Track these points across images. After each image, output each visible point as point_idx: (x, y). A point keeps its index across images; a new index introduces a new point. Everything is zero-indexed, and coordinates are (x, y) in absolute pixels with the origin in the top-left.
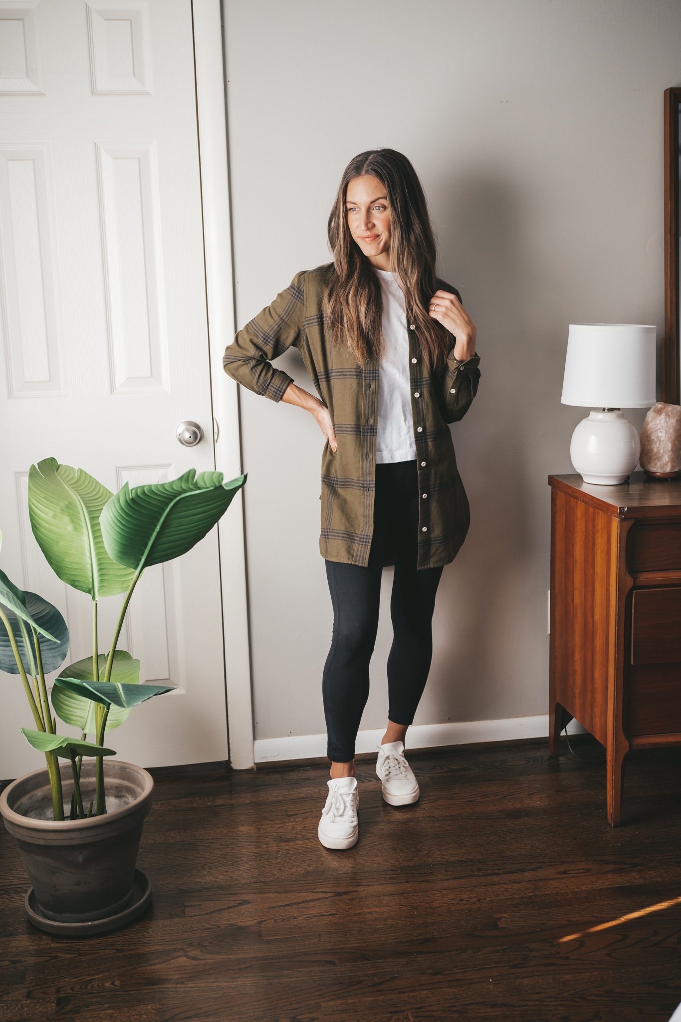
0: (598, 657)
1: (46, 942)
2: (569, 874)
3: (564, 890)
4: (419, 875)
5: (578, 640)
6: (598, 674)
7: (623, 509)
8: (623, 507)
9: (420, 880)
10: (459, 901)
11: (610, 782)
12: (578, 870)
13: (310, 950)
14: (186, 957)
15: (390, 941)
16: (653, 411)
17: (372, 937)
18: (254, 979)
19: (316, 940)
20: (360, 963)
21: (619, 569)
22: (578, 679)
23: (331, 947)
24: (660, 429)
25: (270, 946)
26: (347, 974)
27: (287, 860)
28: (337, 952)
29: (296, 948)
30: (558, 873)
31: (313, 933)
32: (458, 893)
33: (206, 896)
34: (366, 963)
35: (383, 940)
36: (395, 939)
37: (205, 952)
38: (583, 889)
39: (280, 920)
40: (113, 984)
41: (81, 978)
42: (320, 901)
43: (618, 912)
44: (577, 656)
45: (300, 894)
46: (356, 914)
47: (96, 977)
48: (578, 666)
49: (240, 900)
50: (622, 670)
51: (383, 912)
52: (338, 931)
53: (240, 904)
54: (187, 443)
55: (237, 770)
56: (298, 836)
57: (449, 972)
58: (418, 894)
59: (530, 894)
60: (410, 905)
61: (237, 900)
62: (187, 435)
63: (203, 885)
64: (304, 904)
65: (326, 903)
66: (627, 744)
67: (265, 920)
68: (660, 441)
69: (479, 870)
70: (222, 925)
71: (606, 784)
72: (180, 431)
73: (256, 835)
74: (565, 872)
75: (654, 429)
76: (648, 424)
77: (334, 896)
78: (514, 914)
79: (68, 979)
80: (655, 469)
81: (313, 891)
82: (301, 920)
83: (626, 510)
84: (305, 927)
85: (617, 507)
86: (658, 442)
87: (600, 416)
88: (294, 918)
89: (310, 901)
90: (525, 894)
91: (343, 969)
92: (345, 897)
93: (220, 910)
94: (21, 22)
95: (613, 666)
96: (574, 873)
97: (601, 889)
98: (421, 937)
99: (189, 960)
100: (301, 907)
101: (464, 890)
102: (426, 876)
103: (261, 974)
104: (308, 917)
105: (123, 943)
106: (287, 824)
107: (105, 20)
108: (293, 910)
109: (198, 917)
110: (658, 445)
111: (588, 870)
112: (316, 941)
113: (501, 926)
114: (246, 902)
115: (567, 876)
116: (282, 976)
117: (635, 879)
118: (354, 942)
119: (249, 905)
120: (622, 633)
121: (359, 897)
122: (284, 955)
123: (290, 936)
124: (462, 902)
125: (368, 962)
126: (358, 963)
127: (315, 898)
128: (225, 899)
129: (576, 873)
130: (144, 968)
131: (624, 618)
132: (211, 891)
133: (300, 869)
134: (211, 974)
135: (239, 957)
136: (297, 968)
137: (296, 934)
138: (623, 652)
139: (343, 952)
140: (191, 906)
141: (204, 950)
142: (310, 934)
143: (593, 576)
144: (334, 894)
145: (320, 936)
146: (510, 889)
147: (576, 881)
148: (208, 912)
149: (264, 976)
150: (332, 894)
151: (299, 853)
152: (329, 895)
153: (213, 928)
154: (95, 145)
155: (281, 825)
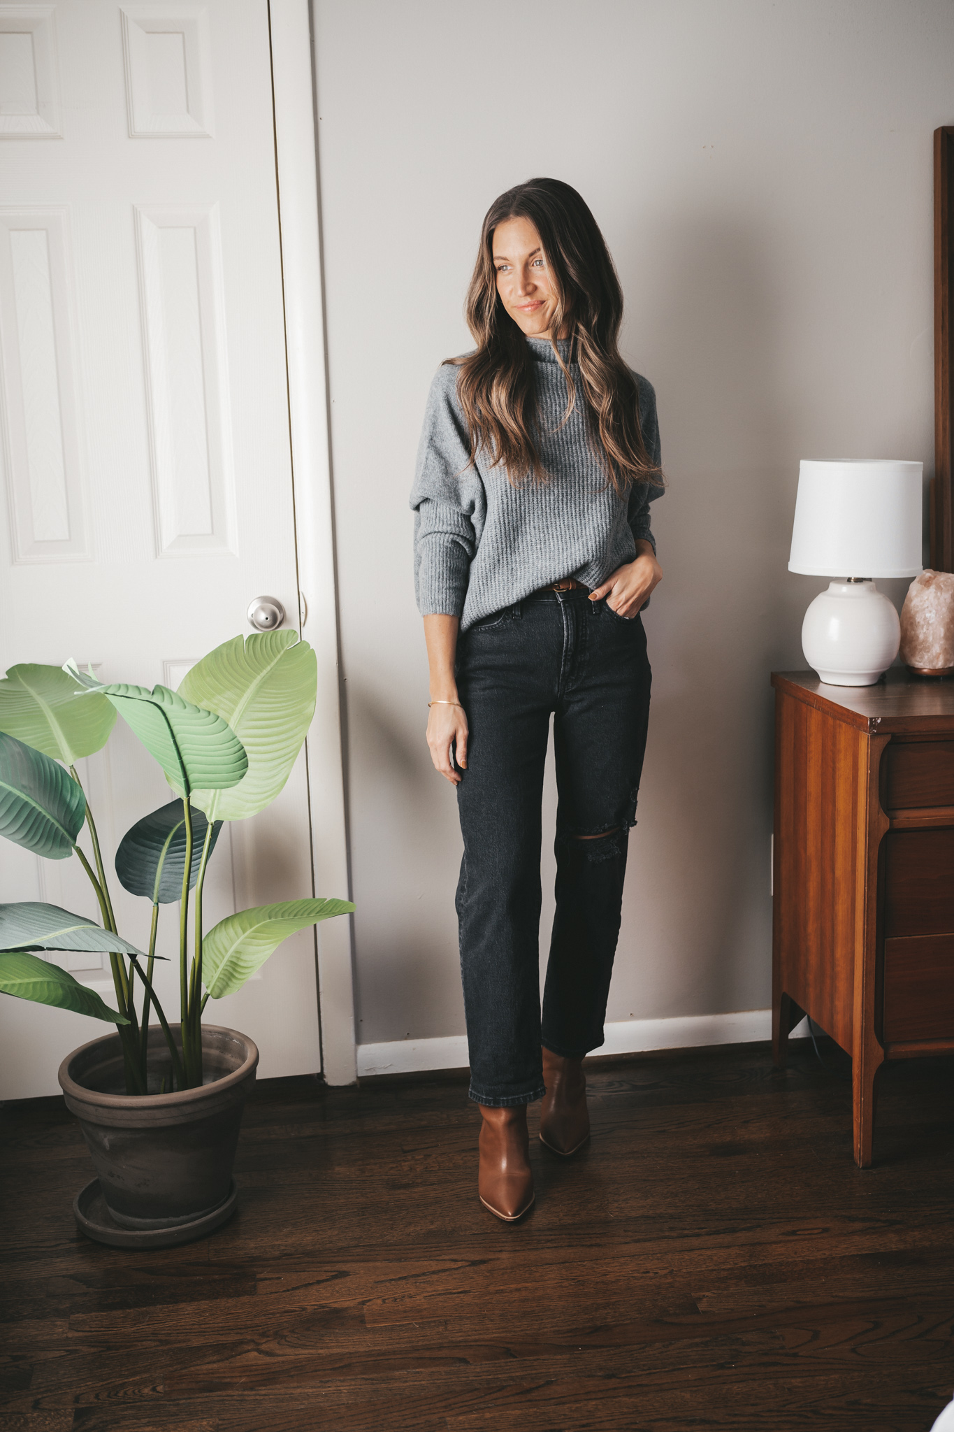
0: (841, 929)
1: (61, 1330)
2: (799, 1235)
3: (792, 1257)
4: (587, 1236)
5: (812, 904)
6: (840, 952)
7: (876, 721)
8: (875, 718)
9: (588, 1243)
10: (644, 1273)
11: (857, 1105)
12: (812, 1229)
13: (432, 1342)
14: (258, 1352)
15: (545, 1330)
16: (918, 582)
17: (519, 1324)
18: (353, 1383)
19: (441, 1329)
20: (503, 1360)
21: (869, 805)
22: (813, 959)
23: (460, 1339)
24: (928, 607)
25: (376, 1336)
26: (483, 1377)
27: (401, 1215)
28: (471, 1346)
29: (413, 1339)
30: (783, 1234)
31: (436, 1319)
32: (642, 1262)
33: (287, 1265)
34: (510, 1362)
35: (534, 1329)
36: (553, 1327)
37: (284, 1345)
38: (819, 1257)
39: (391, 1299)
40: (154, 1389)
41: (109, 1381)
42: (448, 1273)
43: (867, 1289)
44: (812, 927)
45: (420, 1263)
46: (497, 1292)
47: (131, 1380)
48: (813, 942)
49: (334, 1271)
50: (874, 947)
51: (536, 1289)
52: (472, 1315)
53: (334, 1277)
54: (262, 626)
55: (331, 1087)
56: (417, 1181)
57: (628, 1375)
58: (586, 1263)
59: (743, 1264)
60: (573, 1279)
61: (331, 1272)
62: (262, 617)
63: (283, 1250)
64: (425, 1278)
65: (455, 1276)
66: (881, 1052)
67: (370, 1300)
68: (928, 624)
69: (671, 1229)
70: (308, 1307)
71: (852, 1107)
72: (252, 610)
73: (359, 1179)
74: (794, 1233)
75: (920, 607)
76: (911, 601)
77: (467, 1266)
78: (720, 1292)
79: (90, 1383)
80: (921, 664)
81: (438, 1258)
82: (420, 1300)
83: (879, 721)
84: (425, 1309)
85: (867, 718)
86: (925, 626)
87: (844, 589)
88: (411, 1297)
89: (434, 1273)
90: (736, 1264)
91: (478, 1370)
92: (483, 1267)
93: (307, 1285)
94: (28, 36)
95: (861, 942)
96: (805, 1235)
97: (844, 1257)
98: (589, 1324)
99: (262, 1356)
100: (419, 1281)
101: (651, 1258)
102: (597, 1237)
103: (364, 1376)
104: (430, 1296)
105: (169, 1332)
106: (403, 1164)
107: (147, 33)
108: (408, 1286)
109: (276, 1295)
110: (925, 630)
111: (826, 1230)
113: (702, 1309)
114: (344, 1274)
115: (796, 1237)
116: (393, 1379)
117: (892, 1242)
118: (494, 1331)
119: (348, 1279)
120: (874, 895)
121: (502, 1267)
122: (396, 1349)
123: (404, 1323)
124: (648, 1275)
125: (515, 1359)
126: (499, 1361)
127: (440, 1268)
128: (313, 1269)
129: (808, 1234)
130: (198, 1368)
131: (876, 874)
132: (294, 1258)
133: (419, 1228)
134: (292, 1376)
135: (332, 1352)
136: (414, 1368)
137: (413, 1320)
138: (875, 921)
139: (479, 1345)
140: (266, 1279)
141: (283, 1341)
142: (432, 1320)
143: (834, 815)
144: (467, 1263)
145: (446, 1323)
146: (716, 1256)
147: (809, 1245)
148: (290, 1288)
149: (366, 1379)
150: (464, 1263)
151: (418, 1205)
152: (460, 1264)
153: (295, 1311)
154: (134, 209)
155: (395, 1165)
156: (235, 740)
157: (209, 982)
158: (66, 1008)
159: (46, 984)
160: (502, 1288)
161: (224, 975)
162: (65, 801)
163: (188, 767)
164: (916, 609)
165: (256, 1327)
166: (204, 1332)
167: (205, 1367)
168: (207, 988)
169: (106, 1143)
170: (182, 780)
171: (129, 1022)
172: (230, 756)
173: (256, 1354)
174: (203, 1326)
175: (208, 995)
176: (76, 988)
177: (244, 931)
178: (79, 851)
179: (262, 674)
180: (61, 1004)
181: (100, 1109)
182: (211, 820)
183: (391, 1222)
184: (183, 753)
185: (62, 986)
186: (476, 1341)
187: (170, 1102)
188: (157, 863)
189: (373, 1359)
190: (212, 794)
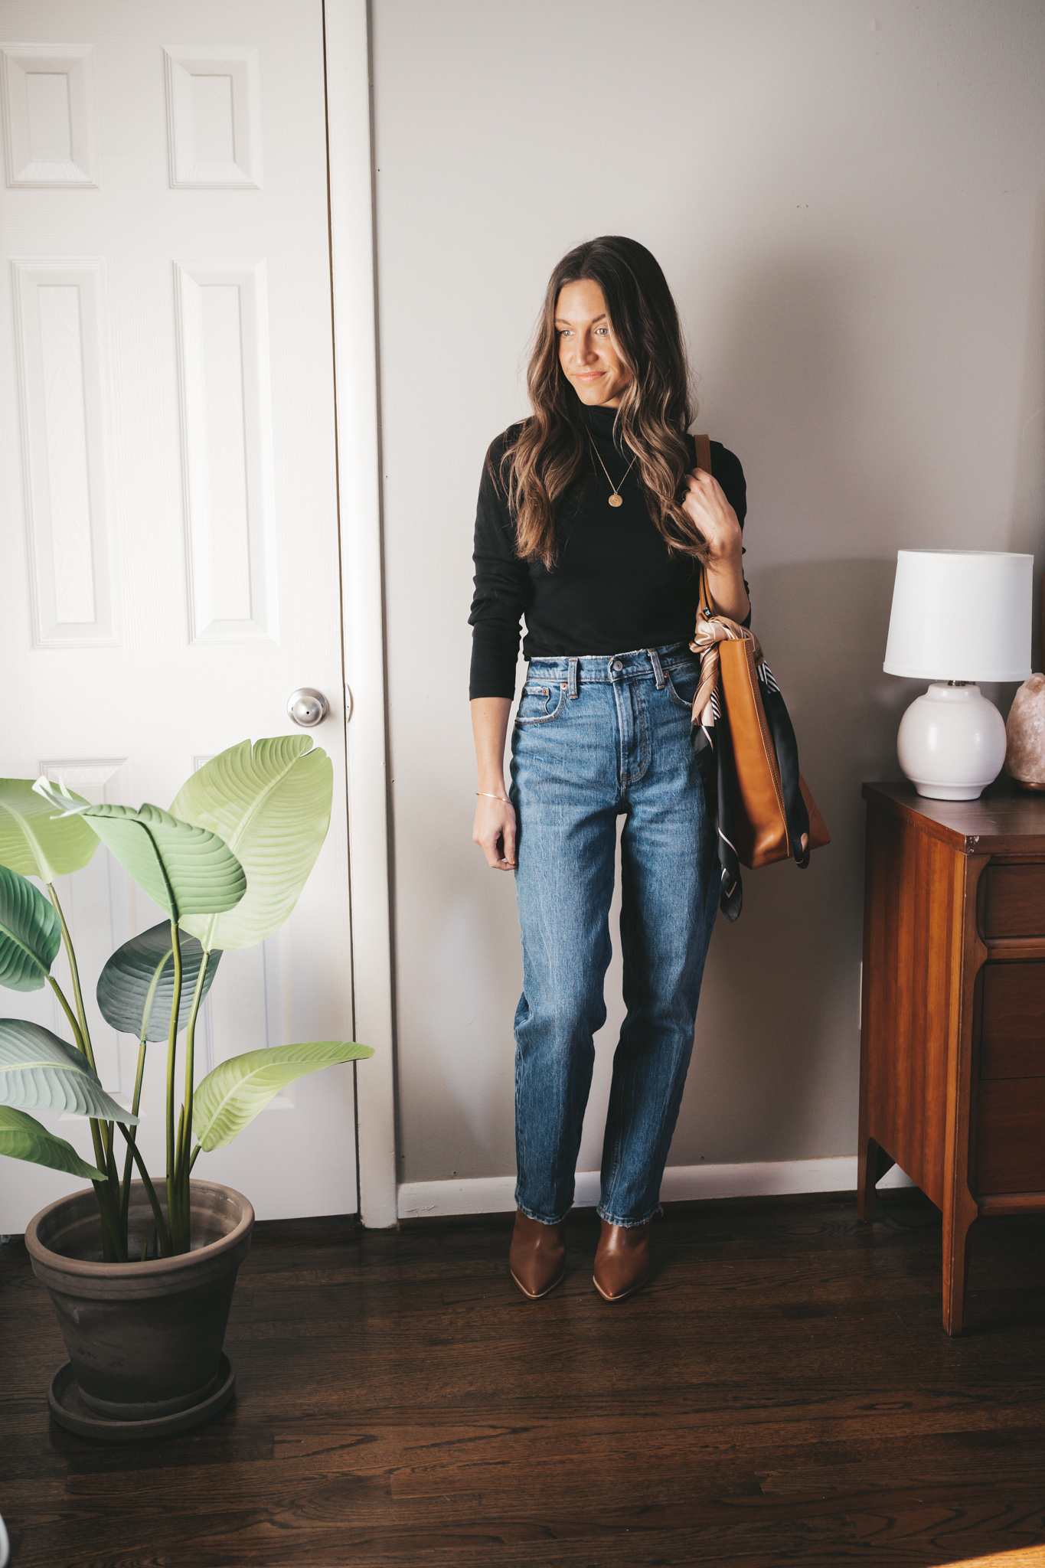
0: (932, 1069)
1: (56, 1492)
2: (878, 1409)
3: (869, 1434)
4: (642, 1404)
5: (902, 1041)
6: (931, 1095)
7: (973, 840)
8: (973, 836)
9: (643, 1412)
10: (703, 1447)
11: (947, 1265)
12: (893, 1403)
13: (464, 1518)
14: (271, 1523)
15: (590, 1508)
16: (1026, 687)
17: (561, 1500)
18: (374, 1561)
19: (475, 1503)
20: (541, 1541)
21: (965, 932)
22: (903, 1102)
23: (496, 1515)
24: (1036, 715)
25: (404, 1509)
26: (518, 1559)
27: (437, 1374)
28: (506, 1523)
29: (444, 1514)
30: (860, 1408)
31: (469, 1492)
32: (700, 1435)
33: (308, 1426)
34: (549, 1543)
35: (578, 1507)
36: (598, 1505)
37: (300, 1516)
38: (899, 1435)
39: (421, 1468)
40: (154, 1561)
41: (106, 1551)
42: (485, 1441)
43: (950, 1473)
44: (902, 1066)
45: (454, 1429)
46: (539, 1464)
47: (130, 1550)
48: (902, 1082)
49: (361, 1435)
50: (968, 1090)
51: (583, 1461)
52: (509, 1489)
53: (359, 1442)
54: (302, 721)
55: (370, 1230)
56: (457, 1337)
57: (680, 1561)
58: (639, 1433)
59: (814, 1441)
60: (624, 1452)
61: (357, 1435)
62: (302, 710)
63: (305, 1410)
64: (460, 1445)
65: (493, 1444)
66: (974, 1206)
67: (397, 1469)
68: (1037, 734)
69: (736, 1398)
70: (329, 1474)
71: (942, 1266)
72: (292, 704)
73: (393, 1332)
74: (872, 1407)
75: (1028, 715)
76: (1018, 707)
77: (507, 1434)
78: (787, 1471)
79: (85, 1552)
80: (1028, 777)
81: (475, 1424)
82: (453, 1470)
83: (977, 840)
84: (458, 1481)
85: (963, 836)
86: (1033, 736)
87: (945, 693)
88: (443, 1467)
89: (470, 1440)
90: (806, 1440)
91: (513, 1551)
92: (525, 1435)
93: (328, 1450)
94: (64, 77)
95: (955, 1084)
96: (884, 1409)
97: (927, 1435)
98: (639, 1503)
99: (274, 1527)
100: (454, 1449)
101: (711, 1430)
102: (653, 1406)
103: (386, 1554)
104: (465, 1466)
105: (175, 1497)
106: (443, 1317)
107: (192, 75)
108: (441, 1454)
109: (294, 1459)
110: (1033, 740)
111: (908, 1405)
112: (474, 1505)
113: (766, 1490)
114: (370, 1439)
115: (873, 1412)
116: (418, 1558)
117: (981, 1421)
118: (533, 1507)
119: (375, 1444)
120: (969, 1032)
121: (546, 1436)
122: (423, 1525)
123: (434, 1495)
124: (708, 1449)
125: (553, 1540)
126: (537, 1542)
127: (477, 1435)
128: (338, 1432)
129: (888, 1409)
130: (204, 1539)
131: (971, 1009)
132: (316, 1419)
133: (456, 1390)
134: (307, 1552)
135: (353, 1526)
136: (443, 1546)
137: (444, 1492)
138: (969, 1062)
139: (515, 1523)
140: (284, 1442)
141: (299, 1512)
142: (465, 1492)
143: (927, 942)
144: (508, 1431)
145: (480, 1496)
146: (783, 1430)
147: (888, 1421)
148: (310, 1452)
149: (388, 1557)
150: (504, 1431)
151: (457, 1364)
152: (499, 1431)
153: (315, 1478)
154: (173, 265)
155: (433, 1319)
156: (232, 859)
157: (202, 1132)
158: (35, 1162)
159: (12, 1134)
160: (544, 1459)
161: (218, 1125)
162: (38, 925)
163: (177, 890)
164: (1023, 717)
165: (270, 1495)
166: (213, 1499)
167: (210, 1538)
168: (199, 1139)
169: (76, 1314)
170: (170, 905)
171: (107, 1178)
172: (225, 876)
173: (268, 1525)
174: (213, 1492)
175: (199, 1148)
176: (46, 1139)
177: (243, 1076)
178: (54, 982)
179: (271, 785)
180: (29, 1157)
181: (69, 1277)
182: (207, 948)
183: (426, 1382)
184: (170, 875)
185: (30, 1135)
186: (512, 1518)
187: (148, 1271)
188: (144, 995)
189: (397, 1534)
190: (209, 919)
